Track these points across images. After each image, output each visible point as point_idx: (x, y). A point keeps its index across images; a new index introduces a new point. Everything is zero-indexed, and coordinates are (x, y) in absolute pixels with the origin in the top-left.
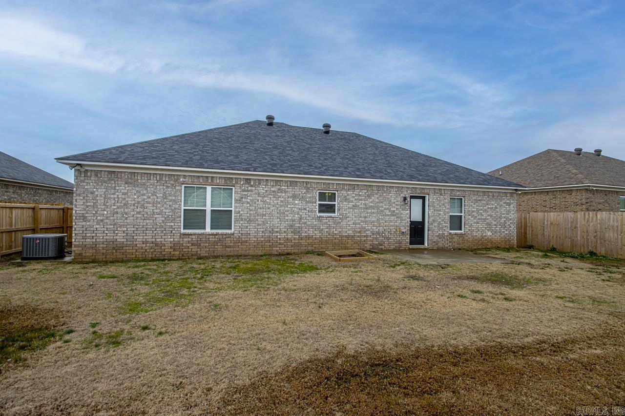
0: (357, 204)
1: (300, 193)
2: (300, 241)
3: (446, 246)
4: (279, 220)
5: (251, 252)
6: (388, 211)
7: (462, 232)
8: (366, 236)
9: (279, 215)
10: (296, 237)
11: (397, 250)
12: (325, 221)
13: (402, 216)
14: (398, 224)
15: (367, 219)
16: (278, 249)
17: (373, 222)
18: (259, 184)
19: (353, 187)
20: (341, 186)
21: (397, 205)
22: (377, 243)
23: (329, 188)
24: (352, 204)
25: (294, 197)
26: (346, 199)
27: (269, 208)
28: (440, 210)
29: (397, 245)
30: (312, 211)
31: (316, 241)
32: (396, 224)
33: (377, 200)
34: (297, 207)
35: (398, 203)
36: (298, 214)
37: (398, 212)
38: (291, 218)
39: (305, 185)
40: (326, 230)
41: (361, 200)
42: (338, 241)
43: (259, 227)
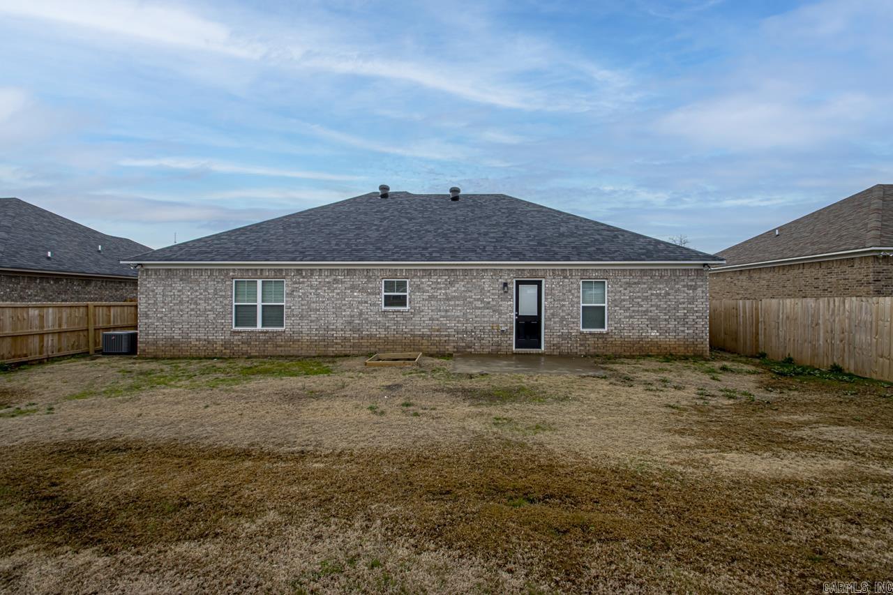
0: (435, 294)
1: (360, 283)
2: (361, 341)
3: (576, 351)
4: (335, 316)
5: (304, 353)
6: (480, 302)
7: (605, 330)
8: (449, 336)
9: (334, 310)
10: (355, 335)
11: (495, 355)
12: (391, 316)
13: (502, 308)
14: (494, 319)
15: (449, 314)
16: (334, 349)
17: (458, 317)
18: (312, 274)
19: (428, 273)
20: (413, 273)
21: (493, 294)
22: (464, 344)
23: (396, 275)
24: (427, 294)
25: (353, 288)
26: (418, 288)
27: (323, 302)
28: (564, 300)
29: (494, 348)
30: (374, 305)
31: (380, 341)
32: (491, 320)
33: (463, 289)
34: (356, 299)
35: (494, 291)
36: (358, 308)
37: (494, 303)
38: (348, 313)
39: (365, 273)
40: (393, 327)
41: (441, 289)
42: (409, 341)
43: (312, 324)
